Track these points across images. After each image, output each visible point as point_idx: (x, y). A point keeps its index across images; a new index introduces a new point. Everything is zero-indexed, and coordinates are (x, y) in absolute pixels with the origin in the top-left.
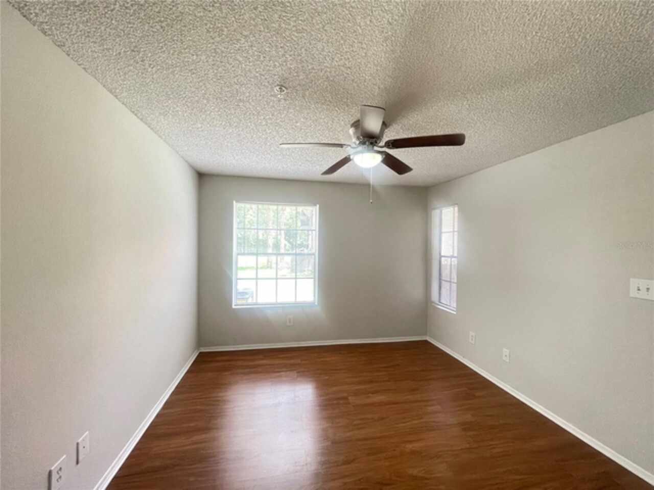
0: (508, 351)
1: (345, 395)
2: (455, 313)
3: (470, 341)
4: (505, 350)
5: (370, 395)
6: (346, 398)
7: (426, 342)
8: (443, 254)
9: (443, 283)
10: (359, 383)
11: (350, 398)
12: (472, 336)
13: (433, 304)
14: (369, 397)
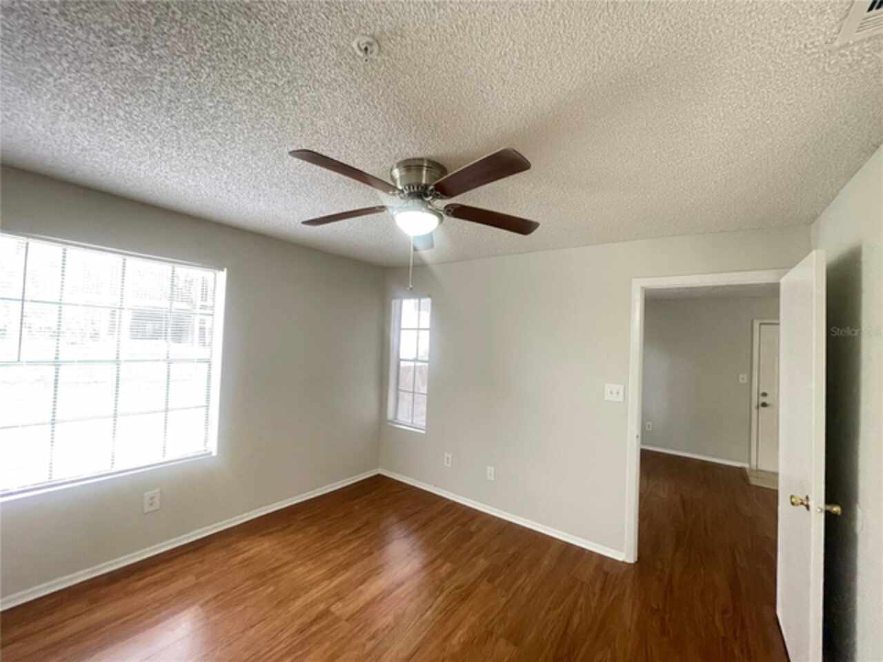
0: (493, 469)
1: (322, 607)
2: (423, 432)
3: (446, 464)
4: (489, 468)
5: (361, 588)
6: (326, 613)
7: (379, 475)
8: (401, 357)
9: (401, 393)
10: (333, 574)
11: (333, 609)
12: (448, 458)
13: (389, 423)
14: (361, 592)
